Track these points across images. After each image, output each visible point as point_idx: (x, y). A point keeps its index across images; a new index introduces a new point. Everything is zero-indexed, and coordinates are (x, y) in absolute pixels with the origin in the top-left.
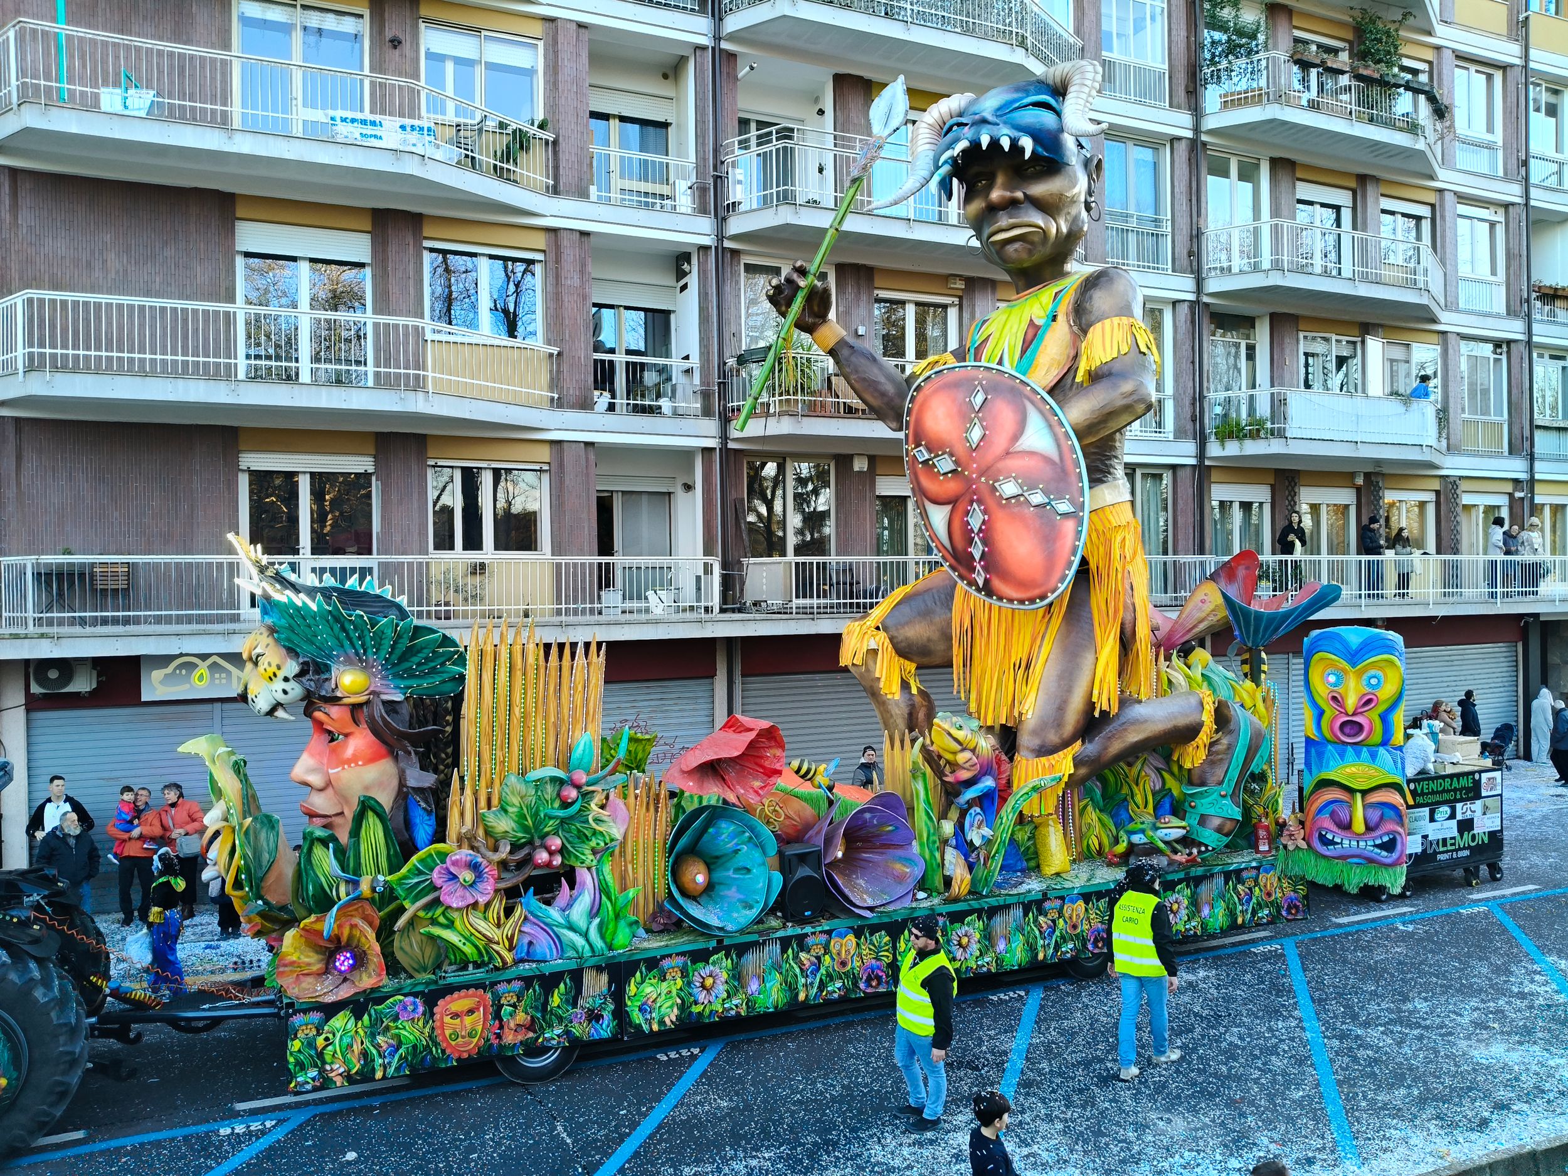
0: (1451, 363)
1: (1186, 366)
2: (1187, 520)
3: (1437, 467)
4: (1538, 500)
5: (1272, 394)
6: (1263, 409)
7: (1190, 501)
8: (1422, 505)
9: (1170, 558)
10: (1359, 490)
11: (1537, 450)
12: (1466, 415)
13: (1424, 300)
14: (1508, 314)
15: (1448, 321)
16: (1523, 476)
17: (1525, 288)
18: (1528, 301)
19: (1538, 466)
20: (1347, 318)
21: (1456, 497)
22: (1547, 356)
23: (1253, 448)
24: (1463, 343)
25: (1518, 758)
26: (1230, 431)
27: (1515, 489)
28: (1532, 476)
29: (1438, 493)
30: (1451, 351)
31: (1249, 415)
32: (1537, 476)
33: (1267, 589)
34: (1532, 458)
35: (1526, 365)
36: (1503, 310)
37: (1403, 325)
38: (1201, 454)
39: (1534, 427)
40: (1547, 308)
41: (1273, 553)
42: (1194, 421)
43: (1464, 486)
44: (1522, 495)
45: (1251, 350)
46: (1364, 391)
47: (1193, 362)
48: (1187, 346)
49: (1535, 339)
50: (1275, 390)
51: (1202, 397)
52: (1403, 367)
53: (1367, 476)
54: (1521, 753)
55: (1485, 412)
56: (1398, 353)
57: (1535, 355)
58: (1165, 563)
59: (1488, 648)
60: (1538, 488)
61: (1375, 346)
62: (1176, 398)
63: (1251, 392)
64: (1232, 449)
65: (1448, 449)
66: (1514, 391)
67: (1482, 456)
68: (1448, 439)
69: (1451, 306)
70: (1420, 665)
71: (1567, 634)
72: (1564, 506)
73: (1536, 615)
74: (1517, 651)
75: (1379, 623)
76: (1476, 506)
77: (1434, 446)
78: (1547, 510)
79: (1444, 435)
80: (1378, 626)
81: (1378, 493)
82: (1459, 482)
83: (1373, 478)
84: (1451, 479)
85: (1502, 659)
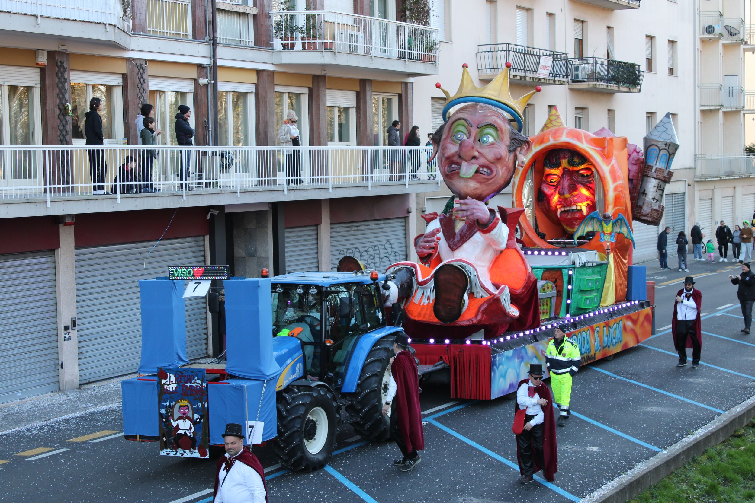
3: (123, 49)
4: (221, 87)
8: (109, 88)
10: (43, 70)
11: (220, 34)
16: (206, 62)
19: (220, 51)
21: (142, 82)
25: (208, 356)
27: (200, 76)
28: (215, 62)
29: (124, 76)
32: (220, 63)
34: (214, 43)
39: (215, 10)
43: (150, 70)
44: (205, 81)
53: (51, 54)
54: (211, 352)
59: (178, 243)
60: (220, 75)
65: (134, 29)
67: (168, 39)
68: (133, 18)
70: (111, 265)
71: (252, 226)
72: (245, 94)
73: (221, 208)
74: (204, 245)
75: (68, 220)
76: (164, 92)
77: (118, 25)
78: (230, 98)
79: (129, 14)
80: (66, 224)
81: (63, 74)
82: (144, 65)
83: (57, 58)
84: (138, 63)
85: (191, 255)
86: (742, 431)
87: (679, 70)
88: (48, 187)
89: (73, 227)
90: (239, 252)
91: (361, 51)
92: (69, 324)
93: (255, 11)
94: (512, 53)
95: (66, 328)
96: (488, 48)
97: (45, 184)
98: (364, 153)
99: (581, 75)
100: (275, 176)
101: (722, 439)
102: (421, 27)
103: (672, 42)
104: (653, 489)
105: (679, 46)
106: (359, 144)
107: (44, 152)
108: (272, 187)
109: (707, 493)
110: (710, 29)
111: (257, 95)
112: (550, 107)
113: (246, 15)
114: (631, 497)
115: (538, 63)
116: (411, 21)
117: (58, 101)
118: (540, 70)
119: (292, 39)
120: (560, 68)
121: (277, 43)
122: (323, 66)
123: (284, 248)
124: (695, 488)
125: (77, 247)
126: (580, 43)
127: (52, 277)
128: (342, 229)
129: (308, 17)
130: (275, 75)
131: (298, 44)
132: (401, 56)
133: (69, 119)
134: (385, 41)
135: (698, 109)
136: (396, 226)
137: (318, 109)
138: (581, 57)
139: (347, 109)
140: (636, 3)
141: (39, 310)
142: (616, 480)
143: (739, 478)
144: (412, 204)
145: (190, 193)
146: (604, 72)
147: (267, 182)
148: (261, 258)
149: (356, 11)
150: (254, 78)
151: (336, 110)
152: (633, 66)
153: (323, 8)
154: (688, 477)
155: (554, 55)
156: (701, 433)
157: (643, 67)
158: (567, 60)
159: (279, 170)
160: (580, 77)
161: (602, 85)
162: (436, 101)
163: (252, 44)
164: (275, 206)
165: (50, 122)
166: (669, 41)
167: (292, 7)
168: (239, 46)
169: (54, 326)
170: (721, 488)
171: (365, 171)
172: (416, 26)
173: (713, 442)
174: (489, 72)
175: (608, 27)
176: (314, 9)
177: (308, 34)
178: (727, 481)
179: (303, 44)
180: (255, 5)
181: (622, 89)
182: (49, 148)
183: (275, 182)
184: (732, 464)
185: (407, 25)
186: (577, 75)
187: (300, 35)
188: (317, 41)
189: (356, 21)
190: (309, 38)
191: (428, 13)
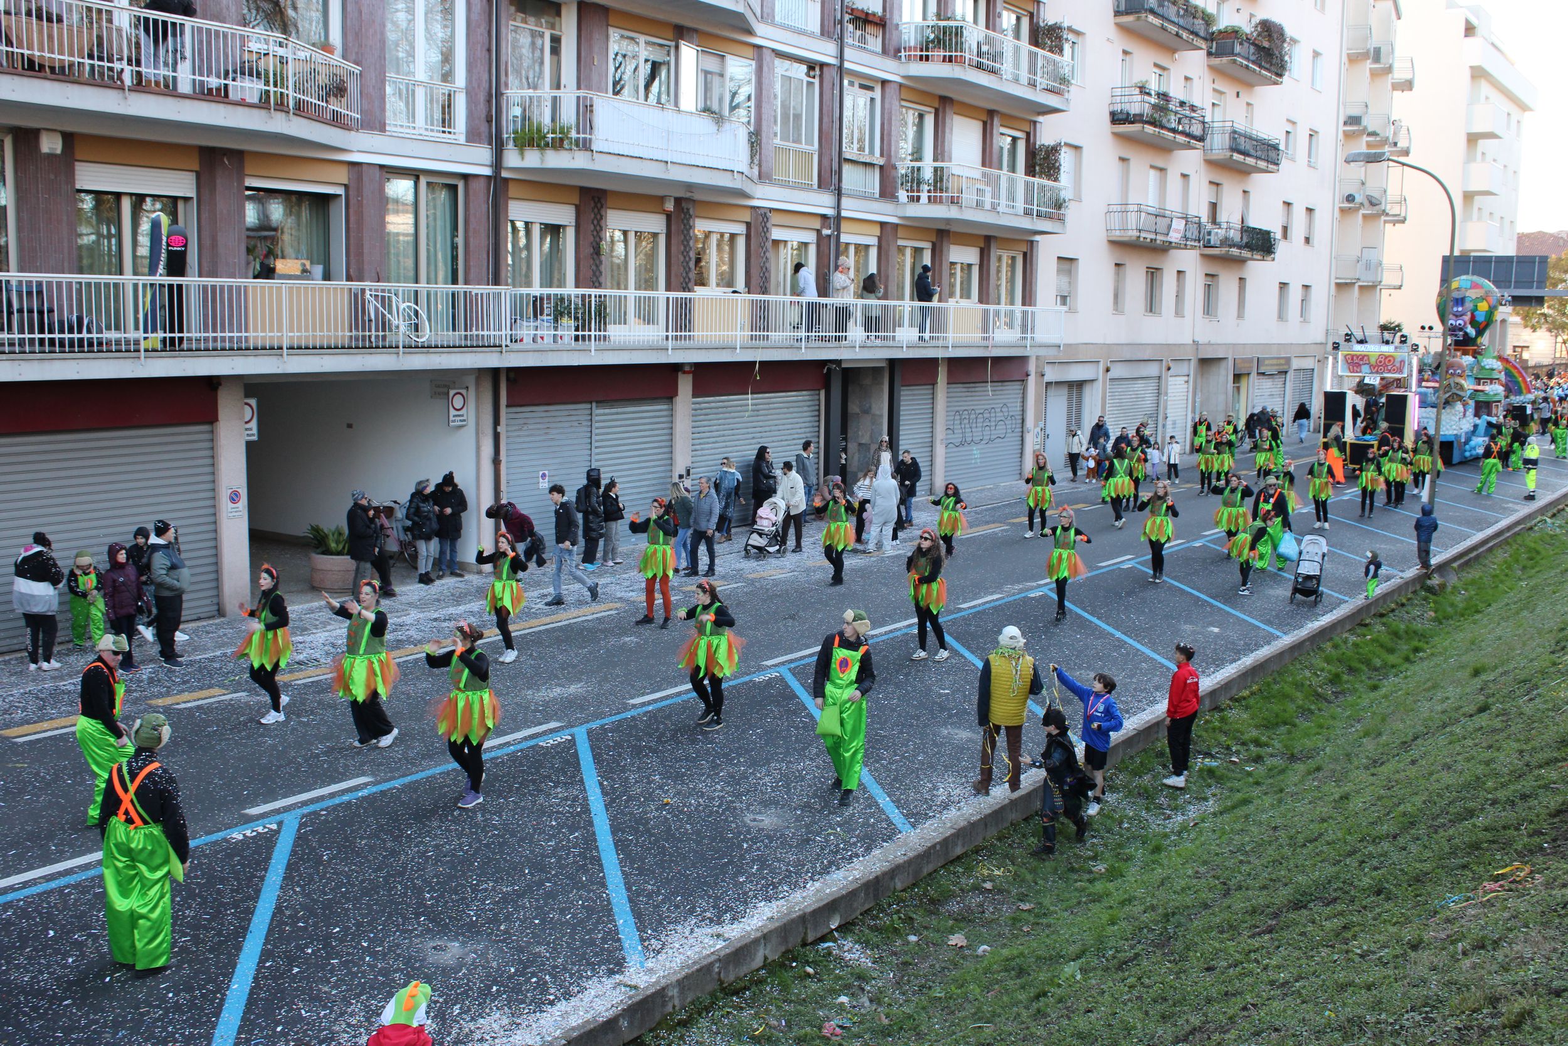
0: (765, 81)
1: (481, 53)
2: (480, 241)
3: (749, 197)
4: (844, 238)
5: (578, 98)
6: (568, 115)
7: (484, 219)
8: (733, 236)
9: (460, 287)
10: (669, 217)
11: (846, 185)
12: (777, 141)
13: (740, 8)
14: (822, 34)
15: (765, 35)
16: (830, 212)
17: (838, 7)
18: (841, 22)
19: (845, 202)
20: (661, 16)
21: (766, 231)
22: (857, 85)
23: (556, 160)
24: (778, 62)
26: (531, 139)
27: (823, 226)
28: (839, 213)
29: (748, 225)
30: (765, 69)
31: (553, 120)
32: (844, 214)
33: (569, 327)
34: (839, 193)
35: (836, 92)
36: (817, 29)
37: (719, 32)
38: (498, 163)
39: (842, 160)
40: (859, 33)
41: (577, 286)
42: (489, 121)
43: (774, 219)
44: (829, 232)
45: (556, 41)
46: (676, 104)
47: (489, 50)
48: (482, 30)
49: (847, 65)
50: (582, 93)
51: (499, 94)
52: (716, 80)
53: (678, 201)
55: (798, 141)
56: (711, 64)
57: (846, 82)
58: (453, 295)
59: (792, 397)
60: (844, 226)
61: (688, 53)
62: (470, 93)
63: (556, 93)
64: (532, 159)
65: (760, 177)
66: (825, 119)
67: (793, 188)
68: (760, 166)
69: (767, 17)
70: (727, 415)
71: (867, 381)
72: (867, 247)
73: (838, 362)
74: (819, 400)
75: (687, 368)
76: (786, 242)
77: (746, 173)
78: (852, 249)
79: (756, 161)
80: (685, 372)
81: (688, 220)
82: (769, 214)
83: (684, 205)
84: (763, 211)
85: (805, 409)
86: (1367, 621)
87: (1316, 239)
88: (670, 334)
89: (691, 376)
90: (853, 408)
91: (988, 206)
92: (684, 473)
93: (881, 162)
94: (1143, 214)
95: (681, 477)
96: (1119, 208)
97: (667, 331)
98: (986, 313)
99: (1214, 240)
100: (894, 331)
101: (1348, 627)
102: (1051, 183)
103: (1310, 210)
104: (1276, 675)
105: (1317, 214)
106: (981, 301)
107: (668, 299)
108: (891, 343)
109: (1330, 681)
110: (1350, 198)
111: (880, 247)
112: (1179, 272)
113: (872, 165)
114: (1252, 681)
115: (1170, 227)
116: (1040, 177)
117: (682, 248)
118: (1171, 233)
119: (918, 191)
120: (1193, 232)
121: (902, 195)
122: (948, 221)
123: (899, 406)
124: (1318, 676)
125: (695, 395)
126: (1214, 207)
127: (669, 425)
128: (959, 389)
129: (936, 169)
130: (900, 230)
131: (924, 196)
132: (1028, 213)
133: (692, 264)
134: (1012, 197)
135: (1334, 281)
136: (1013, 389)
137: (941, 265)
138: (1214, 220)
139: (970, 266)
140: (1275, 167)
141: (655, 457)
142: (1239, 662)
143: (1364, 668)
144: (1032, 367)
145: (810, 345)
146: (1237, 238)
147: (885, 338)
148: (874, 415)
149: (984, 164)
150: (877, 231)
151: (958, 267)
152: (1268, 233)
153: (950, 160)
154: (1312, 665)
155: (1186, 218)
156: (1325, 620)
157: (1278, 235)
158: (1199, 224)
159: (899, 326)
160: (1212, 243)
161: (1235, 251)
162: (1062, 261)
163: (877, 196)
164: (892, 362)
165: (674, 269)
166: (1307, 209)
167: (919, 159)
168: (865, 197)
169: (669, 474)
170: (1345, 677)
171: (985, 329)
172: (1045, 182)
173: (1339, 631)
174: (1118, 233)
175: (1245, 192)
176: (943, 161)
177: (936, 186)
178: (1351, 670)
179: (929, 197)
180: (882, 155)
181: (1255, 257)
182: (673, 295)
183: (894, 337)
184: (1358, 653)
185: (1036, 180)
186: (1209, 241)
187: (926, 188)
188: (944, 194)
189: (984, 175)
190: (935, 190)
191: (1058, 169)
